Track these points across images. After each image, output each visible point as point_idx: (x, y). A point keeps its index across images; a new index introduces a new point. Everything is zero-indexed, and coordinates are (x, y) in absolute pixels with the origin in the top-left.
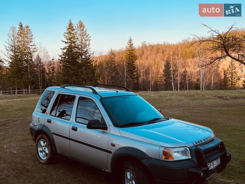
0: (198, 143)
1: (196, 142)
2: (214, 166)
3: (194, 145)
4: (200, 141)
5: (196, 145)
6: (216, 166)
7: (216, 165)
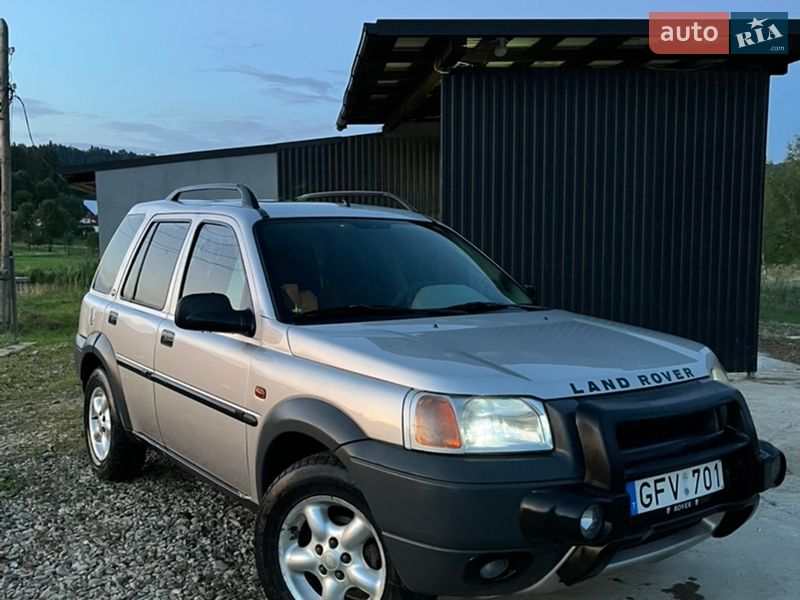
0: (600, 386)
1: (591, 383)
2: (682, 498)
3: (576, 392)
4: (619, 380)
5: (587, 392)
6: (693, 501)
7: (692, 496)
